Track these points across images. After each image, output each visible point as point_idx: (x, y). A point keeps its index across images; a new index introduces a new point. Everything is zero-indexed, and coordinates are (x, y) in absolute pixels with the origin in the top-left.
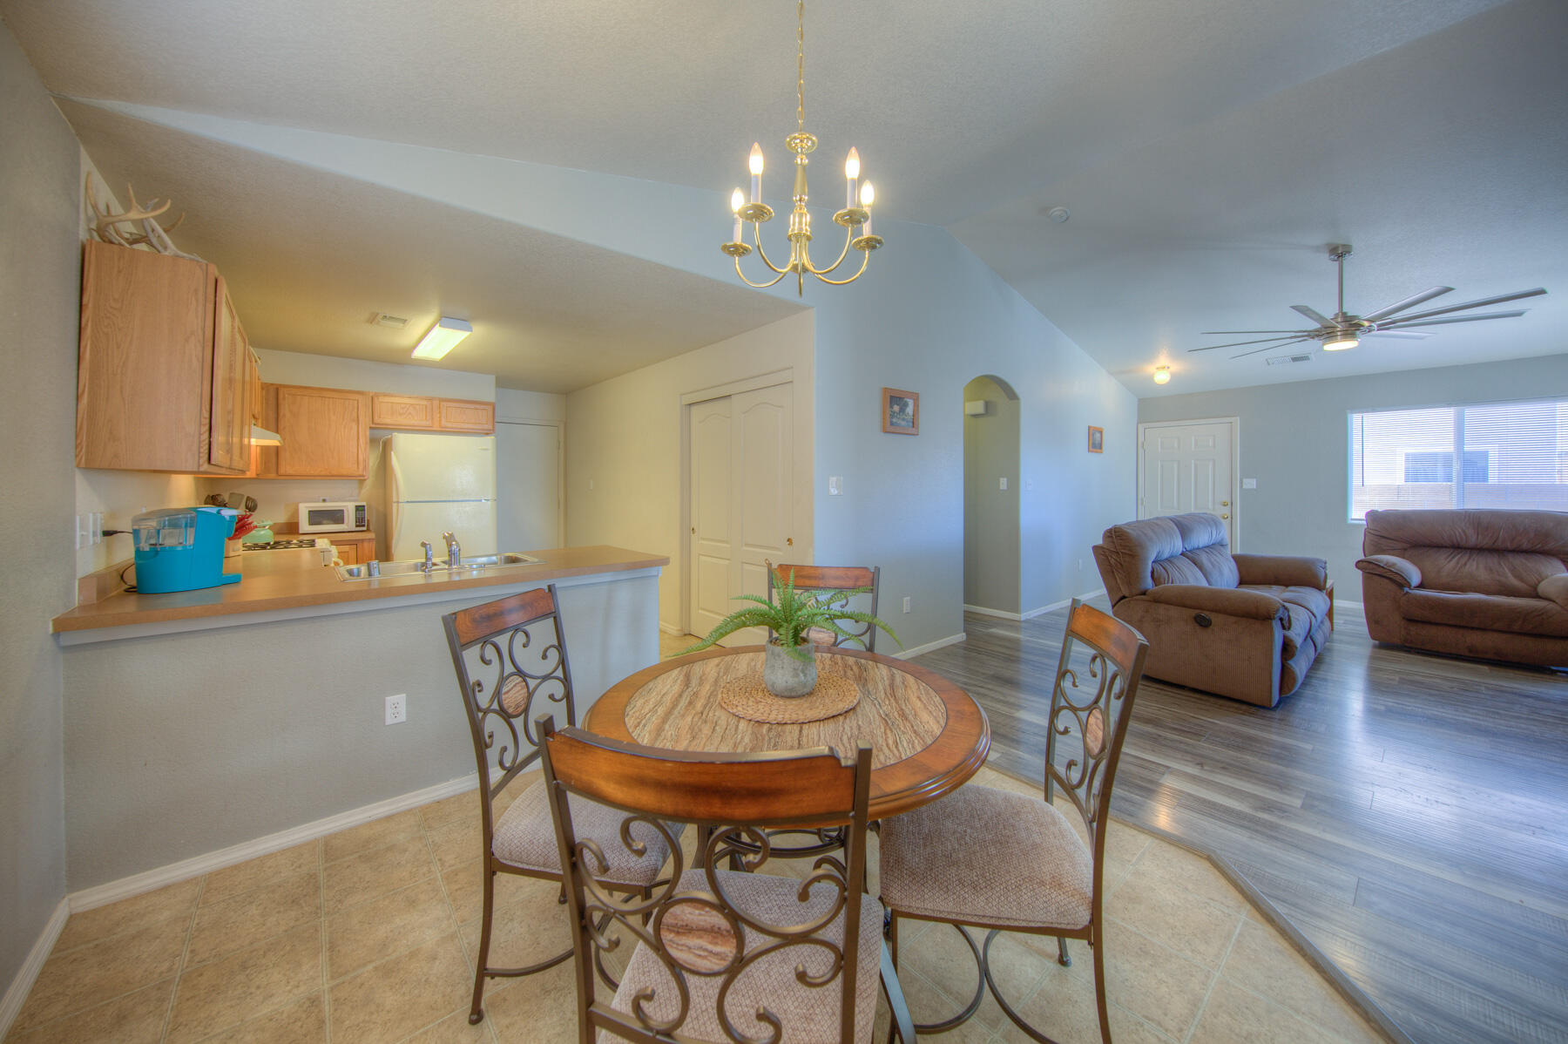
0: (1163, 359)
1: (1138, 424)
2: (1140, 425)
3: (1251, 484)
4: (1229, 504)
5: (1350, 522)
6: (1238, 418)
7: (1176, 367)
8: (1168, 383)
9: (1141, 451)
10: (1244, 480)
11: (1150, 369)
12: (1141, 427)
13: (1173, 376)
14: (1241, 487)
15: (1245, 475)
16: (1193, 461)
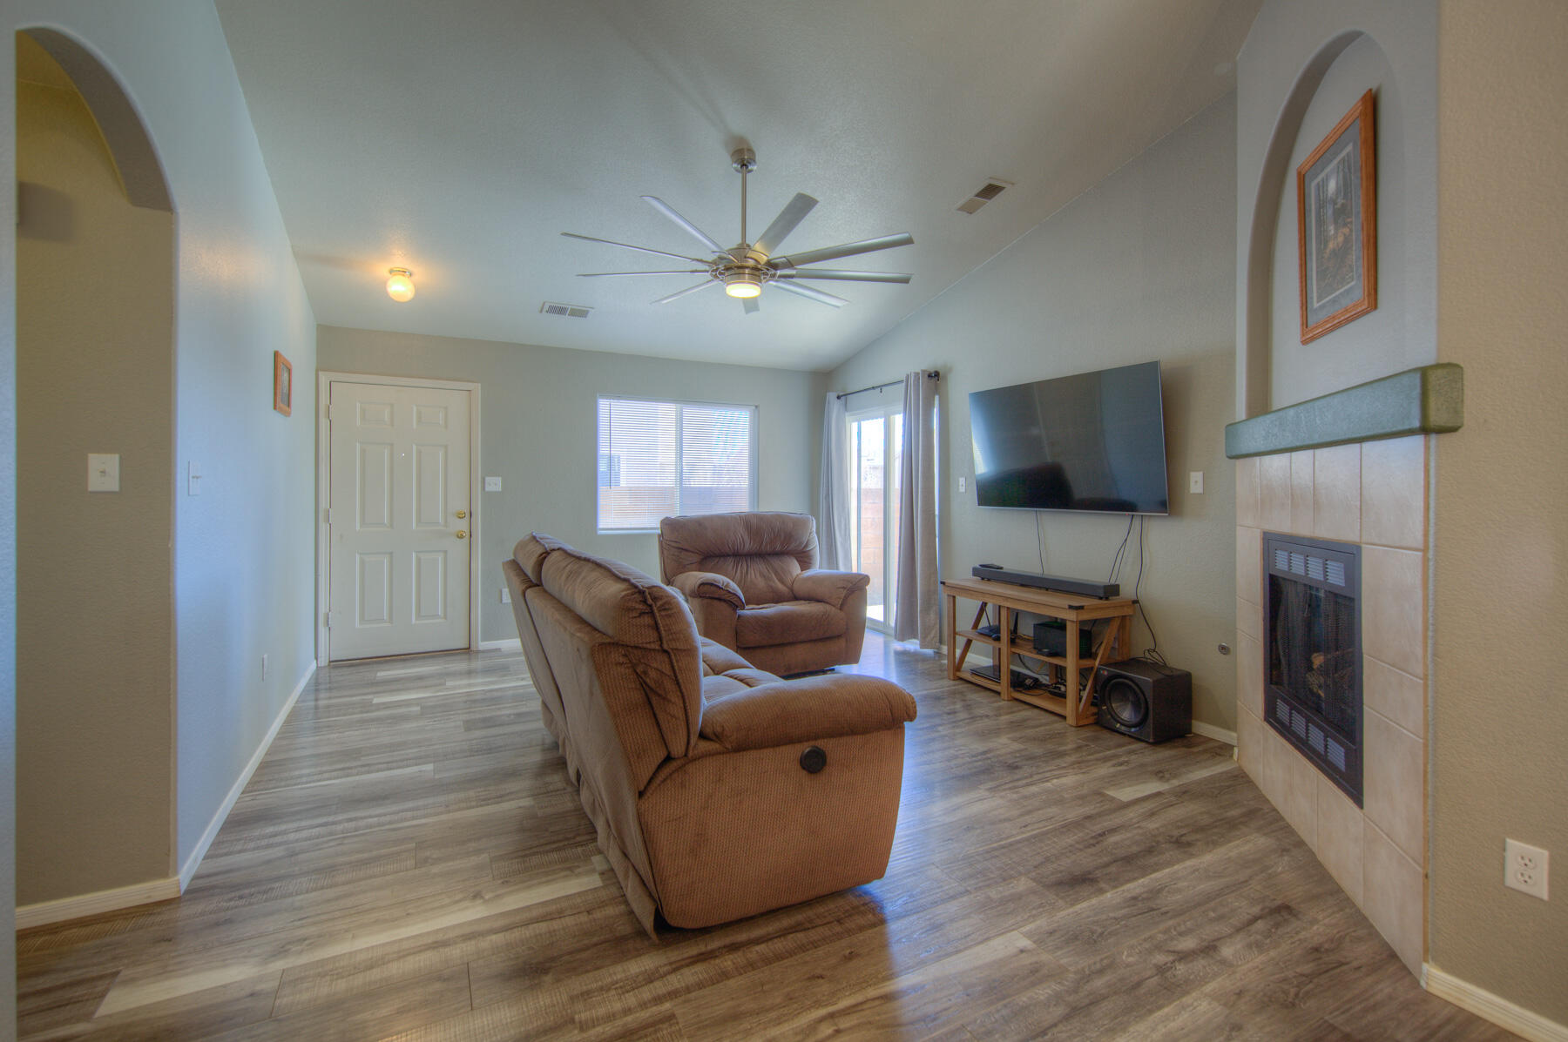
0: (399, 260)
1: (317, 371)
2: (321, 374)
3: (495, 484)
4: (468, 515)
5: (600, 532)
6: (480, 385)
7: (422, 273)
8: (413, 299)
9: (324, 422)
10: (487, 479)
11: (382, 270)
12: (324, 378)
13: (418, 290)
14: (483, 488)
15: (489, 471)
16: (415, 447)
